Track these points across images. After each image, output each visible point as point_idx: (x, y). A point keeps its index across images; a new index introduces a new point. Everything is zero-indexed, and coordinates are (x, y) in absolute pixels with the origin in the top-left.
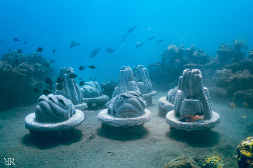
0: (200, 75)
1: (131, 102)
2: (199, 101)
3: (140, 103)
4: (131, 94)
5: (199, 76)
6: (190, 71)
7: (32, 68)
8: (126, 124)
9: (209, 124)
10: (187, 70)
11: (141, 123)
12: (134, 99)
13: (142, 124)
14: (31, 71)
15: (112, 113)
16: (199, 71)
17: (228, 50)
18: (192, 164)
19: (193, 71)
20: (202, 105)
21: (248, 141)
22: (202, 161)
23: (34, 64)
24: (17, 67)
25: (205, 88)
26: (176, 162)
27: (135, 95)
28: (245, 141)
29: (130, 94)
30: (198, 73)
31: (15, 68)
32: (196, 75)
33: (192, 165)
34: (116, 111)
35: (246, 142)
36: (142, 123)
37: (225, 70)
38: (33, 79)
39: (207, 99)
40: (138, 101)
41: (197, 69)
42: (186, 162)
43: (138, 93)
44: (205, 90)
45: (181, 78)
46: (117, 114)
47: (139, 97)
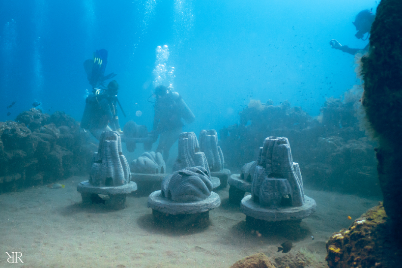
0: (288, 146)
1: (192, 182)
2: (285, 181)
3: (204, 184)
4: (193, 170)
5: (285, 146)
6: (274, 140)
7: (58, 132)
8: (185, 210)
9: (299, 212)
10: (270, 138)
11: (205, 210)
12: (197, 177)
13: (208, 212)
14: (55, 136)
15: (166, 196)
16: (287, 139)
17: (338, 108)
18: (269, 263)
19: (277, 140)
20: (290, 187)
21: (340, 235)
22: (285, 263)
23: (60, 127)
24: (38, 132)
25: (294, 164)
26: (247, 260)
27: (198, 172)
28: (337, 233)
29: (191, 170)
30: (285, 142)
31: (35, 133)
32: (281, 145)
33: (269, 265)
34: (172, 194)
35: (337, 235)
36: (207, 210)
37: (331, 138)
38: (58, 148)
39: (297, 178)
40: (202, 181)
41: (283, 137)
42: (260, 260)
43: (201, 169)
44: (294, 166)
45: (262, 149)
46: (173, 198)
47: (203, 175)
